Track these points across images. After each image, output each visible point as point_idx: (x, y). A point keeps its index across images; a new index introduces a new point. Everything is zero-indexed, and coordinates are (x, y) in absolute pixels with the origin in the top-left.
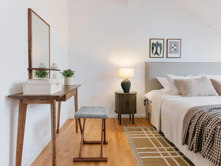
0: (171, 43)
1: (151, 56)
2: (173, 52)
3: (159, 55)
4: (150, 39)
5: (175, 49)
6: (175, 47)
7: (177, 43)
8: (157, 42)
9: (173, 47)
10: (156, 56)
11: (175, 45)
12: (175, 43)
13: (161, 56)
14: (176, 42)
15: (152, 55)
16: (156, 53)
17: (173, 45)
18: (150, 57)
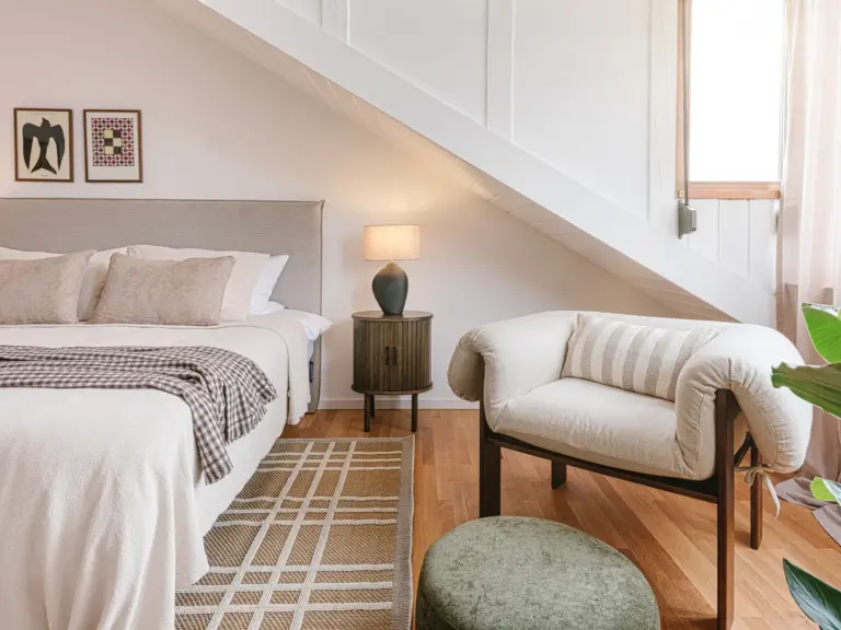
0: (100, 126)
1: (21, 177)
2: (109, 158)
3: (55, 172)
4: (16, 110)
5: (118, 150)
6: (117, 142)
7: (125, 126)
8: (45, 122)
9: (109, 142)
10: (43, 173)
11: (117, 134)
12: (117, 126)
13: (64, 173)
14: (120, 122)
15: (24, 172)
16: (43, 163)
17: (109, 134)
18: (17, 179)
